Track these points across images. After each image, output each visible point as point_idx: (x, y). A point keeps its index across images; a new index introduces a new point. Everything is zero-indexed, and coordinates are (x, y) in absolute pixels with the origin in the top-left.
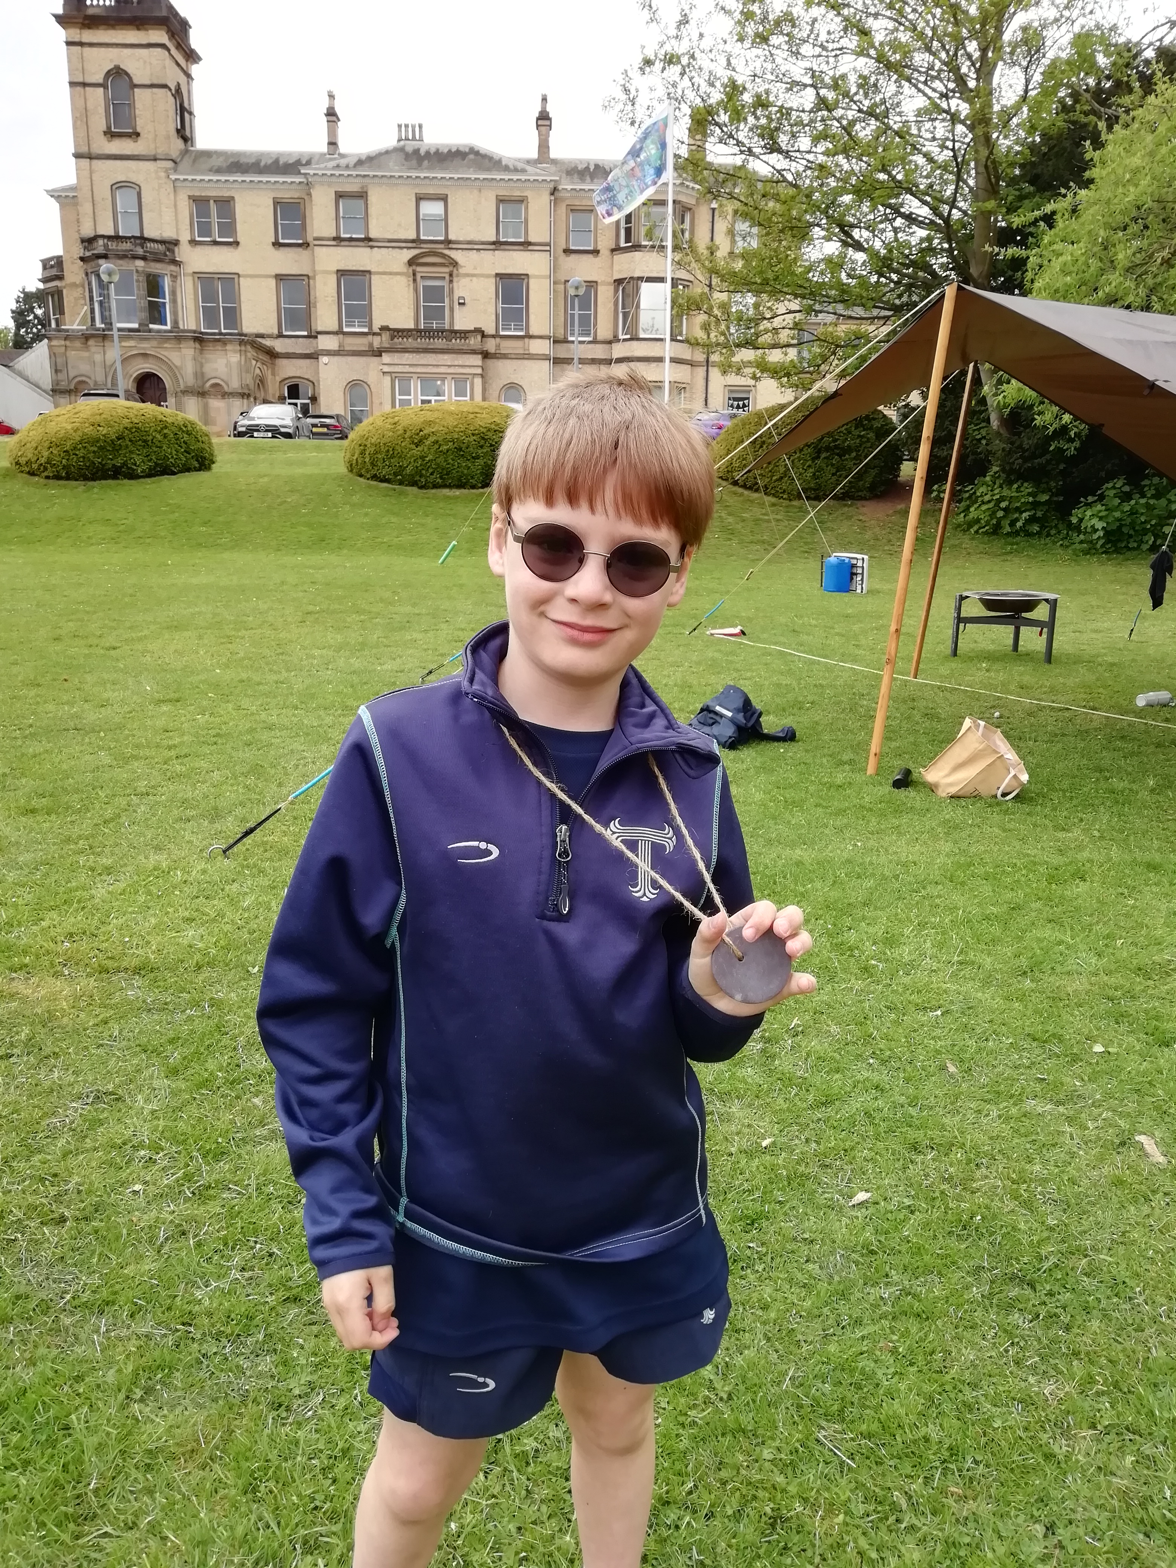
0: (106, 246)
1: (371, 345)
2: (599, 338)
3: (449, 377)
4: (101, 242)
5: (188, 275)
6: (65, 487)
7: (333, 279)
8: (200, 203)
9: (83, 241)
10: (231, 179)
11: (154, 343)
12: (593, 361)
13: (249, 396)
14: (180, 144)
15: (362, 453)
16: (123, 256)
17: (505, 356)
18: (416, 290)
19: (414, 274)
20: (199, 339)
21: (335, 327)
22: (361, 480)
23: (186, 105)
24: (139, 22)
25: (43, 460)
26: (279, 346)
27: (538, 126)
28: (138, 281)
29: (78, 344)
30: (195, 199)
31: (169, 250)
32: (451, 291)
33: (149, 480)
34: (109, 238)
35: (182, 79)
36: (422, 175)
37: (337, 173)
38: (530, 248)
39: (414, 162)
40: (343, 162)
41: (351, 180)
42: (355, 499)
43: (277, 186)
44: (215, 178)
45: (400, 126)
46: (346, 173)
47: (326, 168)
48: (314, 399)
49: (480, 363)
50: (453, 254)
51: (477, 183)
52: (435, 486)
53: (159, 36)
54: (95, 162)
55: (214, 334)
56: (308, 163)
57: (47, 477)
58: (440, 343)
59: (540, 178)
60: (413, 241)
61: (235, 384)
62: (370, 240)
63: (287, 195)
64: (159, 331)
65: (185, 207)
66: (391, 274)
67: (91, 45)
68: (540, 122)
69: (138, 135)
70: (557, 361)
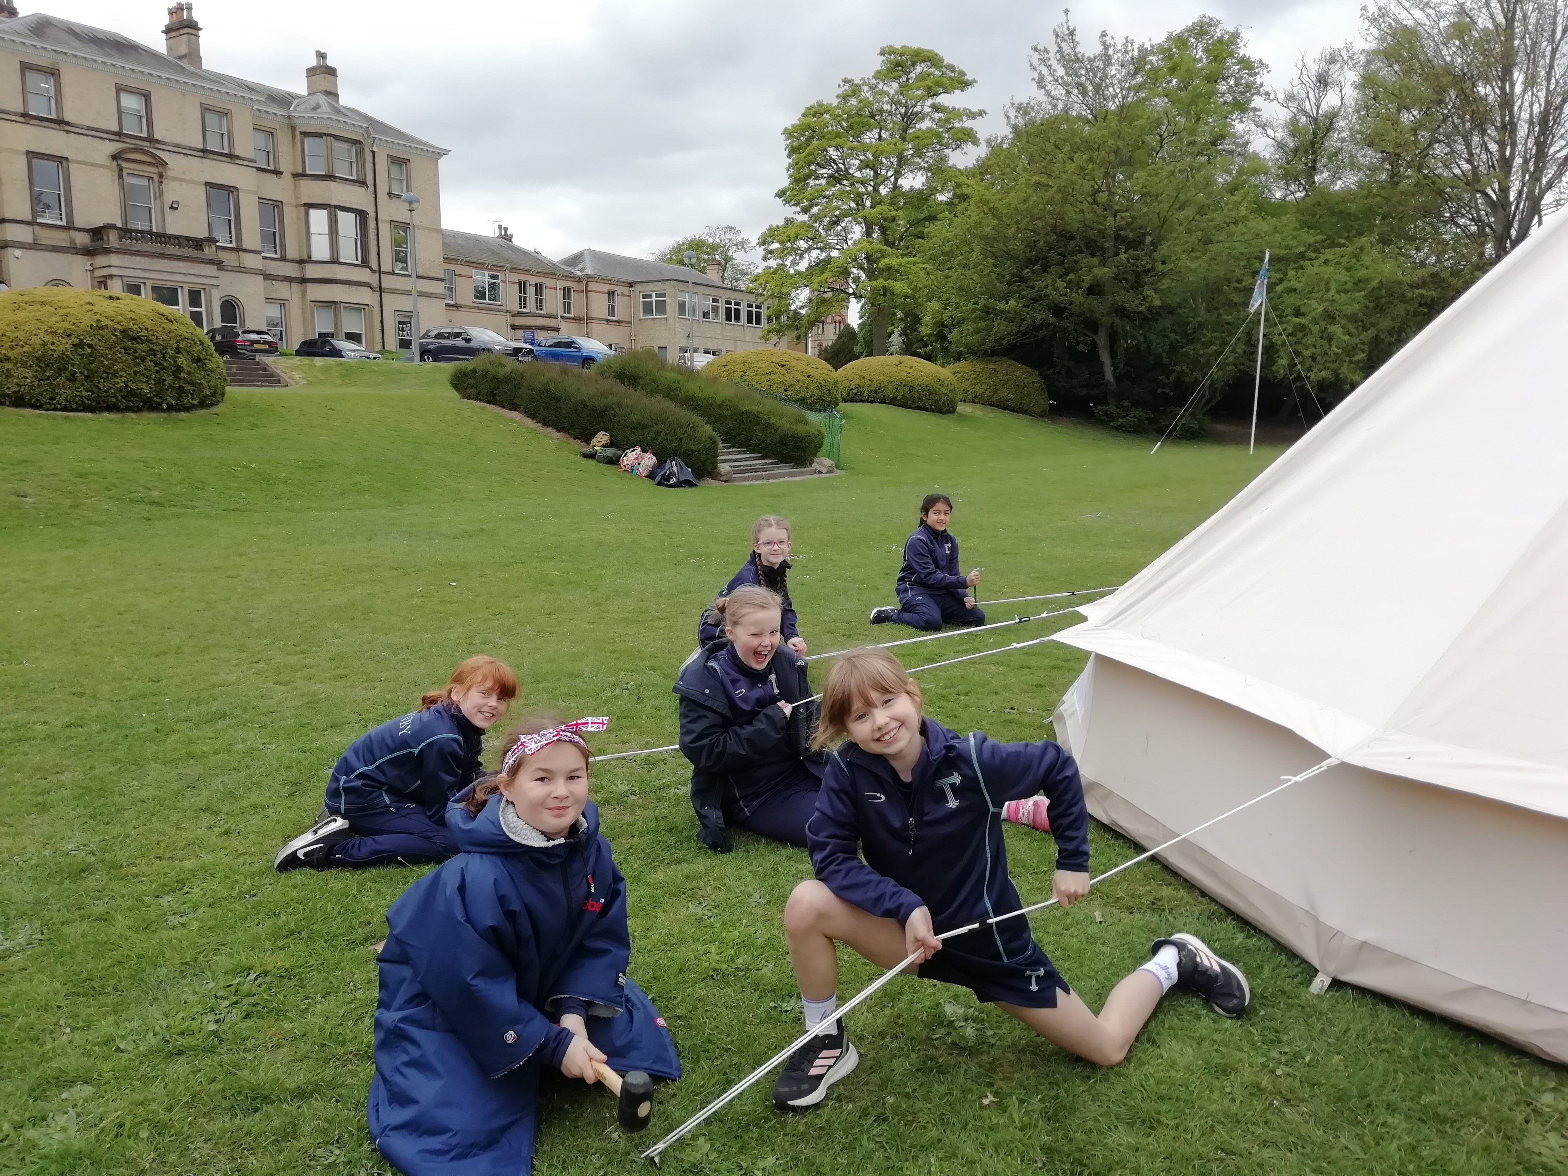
1: (73, 241)
2: (289, 255)
7: (23, 159)
12: (285, 279)
18: (122, 186)
19: (121, 169)
21: (27, 217)
32: (162, 193)
38: (235, 161)
41: (40, 52)
49: (216, 274)
50: (162, 155)
51: (182, 87)
59: (246, 95)
60: (116, 134)
62: (67, 123)
66: (92, 165)
70: (267, 277)
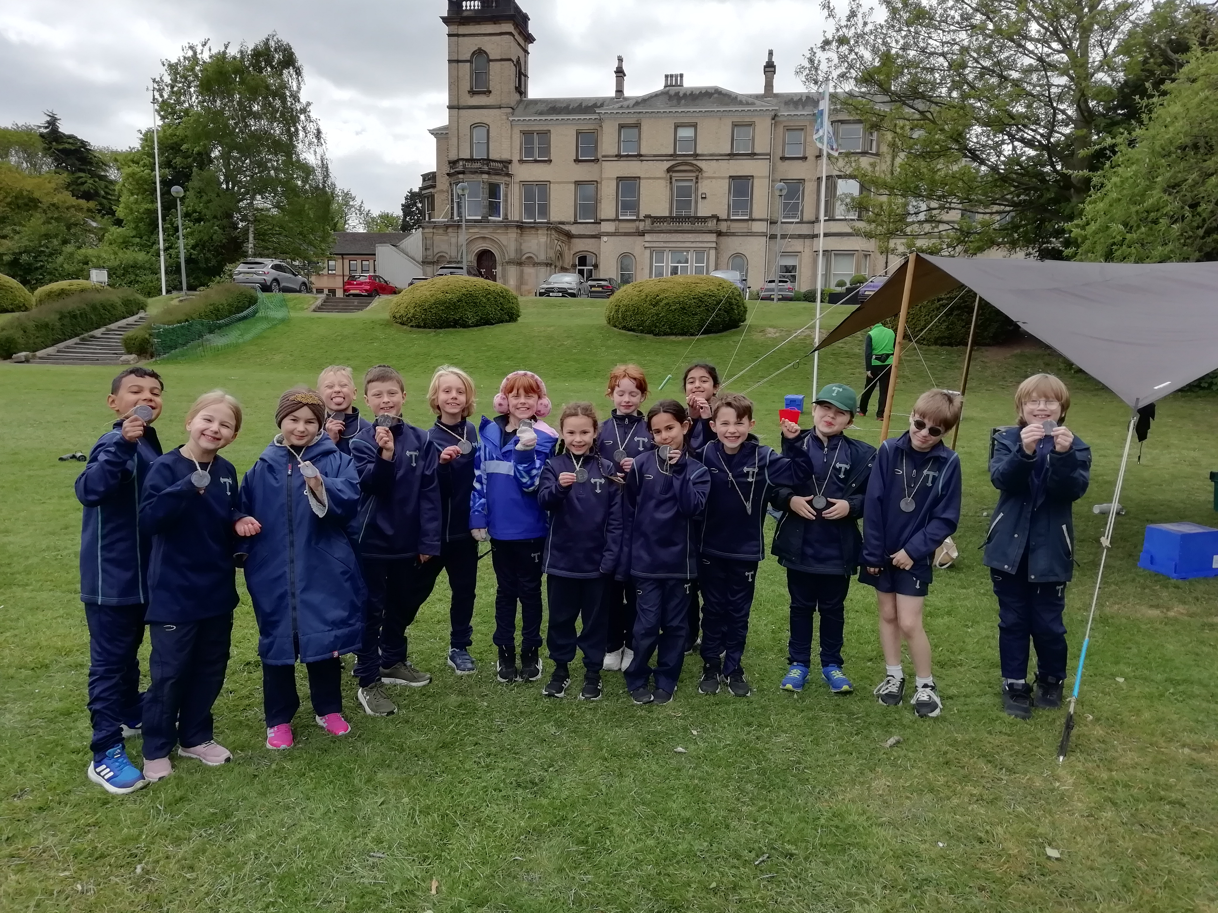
0: (464, 165)
1: (638, 228)
2: (805, 219)
3: (692, 250)
4: (461, 163)
5: (517, 183)
6: (422, 333)
7: (614, 183)
8: (527, 134)
9: (450, 162)
10: (549, 118)
11: (491, 230)
12: (800, 236)
13: (551, 265)
14: (517, 96)
15: (617, 311)
16: (475, 172)
17: (733, 234)
18: (671, 189)
19: (671, 178)
20: (521, 227)
21: (613, 216)
22: (615, 329)
23: (523, 71)
24: (495, 20)
25: (410, 315)
26: (574, 230)
27: (765, 72)
28: (483, 188)
29: (441, 231)
30: (524, 133)
31: (505, 167)
32: (697, 189)
33: (476, 329)
34: (467, 160)
35: (521, 54)
36: (680, 110)
37: (621, 111)
38: (756, 157)
39: (675, 102)
40: (625, 104)
41: (630, 115)
42: (610, 343)
43: (580, 121)
44: (538, 118)
45: (666, 76)
46: (627, 111)
47: (613, 109)
48: (596, 266)
49: (715, 240)
50: (699, 163)
51: (719, 114)
52: (666, 334)
53: (508, 27)
54: (461, 111)
55: (530, 223)
56: (602, 105)
57: (412, 326)
58: (686, 226)
59: (764, 109)
60: (671, 155)
61: (542, 257)
62: (641, 156)
63: (584, 127)
64: (494, 222)
65: (517, 138)
66: (654, 178)
67: (464, 35)
68: (767, 69)
69: (490, 92)
70: (773, 237)
